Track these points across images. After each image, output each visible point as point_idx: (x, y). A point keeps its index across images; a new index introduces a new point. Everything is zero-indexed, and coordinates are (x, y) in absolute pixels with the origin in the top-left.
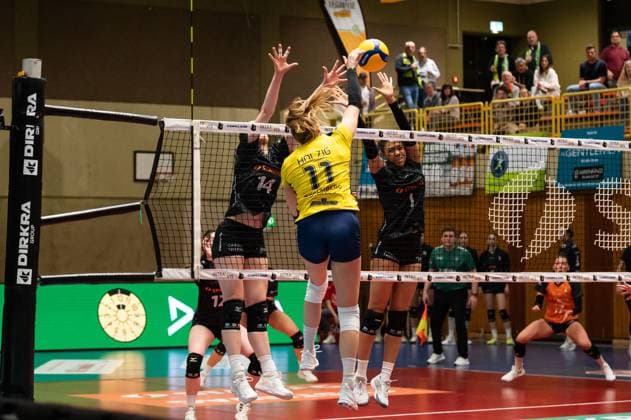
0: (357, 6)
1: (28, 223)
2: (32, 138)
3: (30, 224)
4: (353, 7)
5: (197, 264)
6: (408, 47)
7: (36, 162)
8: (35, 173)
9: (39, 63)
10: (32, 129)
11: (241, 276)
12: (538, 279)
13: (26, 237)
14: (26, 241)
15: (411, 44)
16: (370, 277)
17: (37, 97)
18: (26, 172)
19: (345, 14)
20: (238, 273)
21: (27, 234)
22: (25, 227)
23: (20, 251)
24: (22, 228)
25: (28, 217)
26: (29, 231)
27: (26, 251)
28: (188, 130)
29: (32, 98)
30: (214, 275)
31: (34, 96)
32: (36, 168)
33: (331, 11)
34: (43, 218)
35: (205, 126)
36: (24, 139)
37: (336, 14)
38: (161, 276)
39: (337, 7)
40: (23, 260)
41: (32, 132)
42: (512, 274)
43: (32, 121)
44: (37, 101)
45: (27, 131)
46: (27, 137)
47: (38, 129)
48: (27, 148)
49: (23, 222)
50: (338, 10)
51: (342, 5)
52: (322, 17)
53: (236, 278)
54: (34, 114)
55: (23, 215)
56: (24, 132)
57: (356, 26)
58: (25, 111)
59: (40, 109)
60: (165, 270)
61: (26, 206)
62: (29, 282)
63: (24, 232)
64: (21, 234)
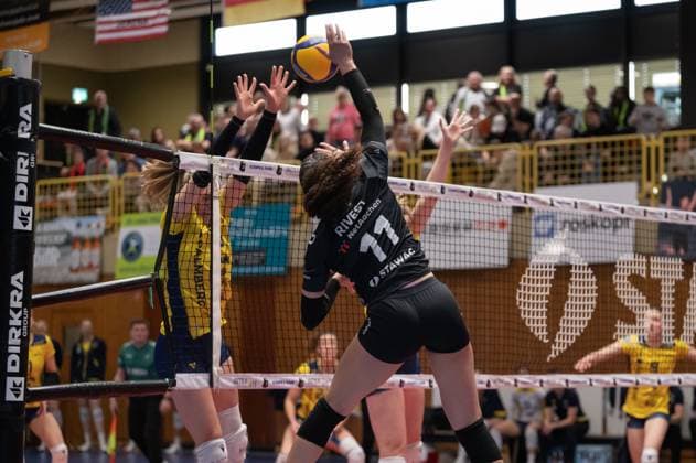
1: (19, 305)
2: (26, 172)
3: (23, 306)
5: (216, 367)
7: (31, 210)
10: (25, 158)
12: (564, 384)
13: (17, 328)
14: (18, 333)
17: (33, 108)
20: (262, 379)
21: (19, 323)
22: (16, 310)
23: (11, 349)
24: (12, 313)
25: (20, 296)
26: (21, 318)
27: (18, 350)
29: (26, 111)
30: (235, 382)
31: (29, 107)
32: (30, 219)
35: (225, 165)
36: (13, 174)
38: (174, 384)
40: (14, 363)
41: (26, 163)
44: (32, 116)
46: (19, 171)
47: (33, 158)
48: (18, 188)
49: (13, 304)
54: (27, 135)
55: (14, 293)
56: (15, 164)
58: (16, 130)
59: (35, 130)
60: (179, 376)
61: (17, 279)
62: (21, 398)
63: (15, 321)
64: (11, 323)
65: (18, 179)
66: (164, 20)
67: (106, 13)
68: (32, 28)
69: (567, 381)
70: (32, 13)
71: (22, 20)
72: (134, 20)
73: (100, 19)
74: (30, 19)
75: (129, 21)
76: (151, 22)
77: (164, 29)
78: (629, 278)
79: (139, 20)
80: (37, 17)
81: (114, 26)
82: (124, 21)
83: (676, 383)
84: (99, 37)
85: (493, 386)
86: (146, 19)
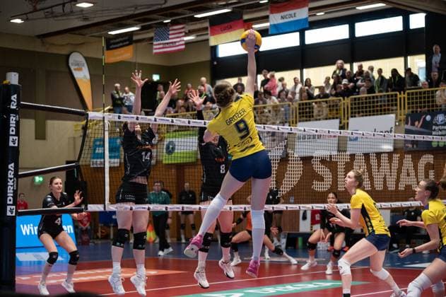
0: (86, 65)
1: (12, 177)
2: (14, 122)
3: (14, 177)
4: (83, 66)
5: (107, 202)
6: (116, 87)
7: (17, 138)
8: (16, 145)
9: (17, 75)
10: (14, 117)
11: (131, 209)
13: (11, 186)
14: (12, 188)
15: (118, 85)
16: (200, 208)
17: (17, 96)
18: (11, 144)
19: (80, 69)
20: (129, 207)
22: (11, 179)
23: (9, 195)
24: (9, 180)
25: (13, 173)
26: (13, 182)
27: (12, 195)
28: (102, 119)
29: (14, 97)
30: (116, 208)
32: (17, 141)
33: (72, 68)
34: (20, 173)
35: (111, 117)
36: (9, 123)
37: (75, 69)
38: (87, 209)
39: (76, 65)
40: (10, 200)
41: (14, 119)
42: (272, 206)
43: (14, 111)
44: (17, 99)
45: (11, 118)
46: (11, 122)
47: (17, 117)
48: (11, 129)
49: (9, 176)
50: (76, 67)
51: (78, 65)
52: (67, 70)
53: (128, 210)
54: (15, 107)
55: (10, 172)
57: (85, 76)
58: (10, 105)
59: (19, 105)
60: (89, 206)
61: (11, 166)
62: (14, 214)
63: (11, 183)
64: (9, 184)
65: (11, 125)
66: (183, 42)
67: (157, 40)
68: (125, 48)
69: (287, 207)
70: (125, 41)
71: (121, 44)
72: (170, 43)
73: (155, 43)
74: (125, 43)
75: (167, 43)
76: (177, 44)
77: (183, 47)
78: (320, 161)
79: (172, 43)
80: (127, 43)
81: (161, 46)
82: (165, 44)
83: (346, 208)
84: (155, 51)
85: (247, 210)
86: (175, 42)
